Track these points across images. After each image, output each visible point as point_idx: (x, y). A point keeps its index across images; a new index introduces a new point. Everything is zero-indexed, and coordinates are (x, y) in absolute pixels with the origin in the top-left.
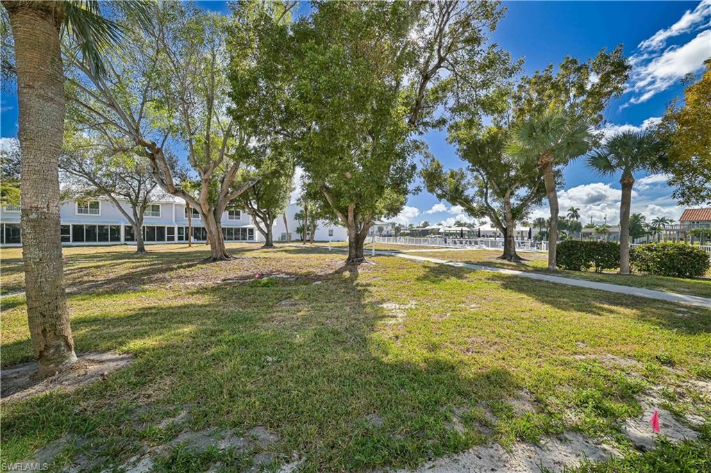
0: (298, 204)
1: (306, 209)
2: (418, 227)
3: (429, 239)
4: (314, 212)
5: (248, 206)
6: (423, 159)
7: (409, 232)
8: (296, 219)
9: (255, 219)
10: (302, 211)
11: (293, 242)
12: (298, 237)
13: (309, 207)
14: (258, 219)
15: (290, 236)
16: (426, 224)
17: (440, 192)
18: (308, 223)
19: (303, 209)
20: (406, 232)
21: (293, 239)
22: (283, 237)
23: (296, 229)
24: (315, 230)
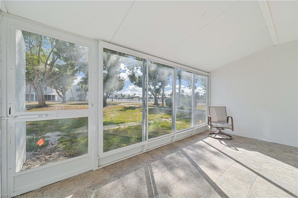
0: (78, 85)
1: (82, 87)
2: (132, 96)
3: (134, 100)
4: (86, 89)
5: (53, 85)
6: (129, 71)
7: (128, 97)
8: (77, 91)
9: (57, 91)
10: (79, 88)
11: (75, 101)
12: (78, 99)
13: (83, 86)
14: (58, 91)
15: (74, 99)
16: (135, 94)
17: (135, 83)
18: (83, 93)
19: (81, 87)
20: (127, 97)
21: (76, 99)
22: (70, 99)
23: (77, 96)
24: (86, 96)
